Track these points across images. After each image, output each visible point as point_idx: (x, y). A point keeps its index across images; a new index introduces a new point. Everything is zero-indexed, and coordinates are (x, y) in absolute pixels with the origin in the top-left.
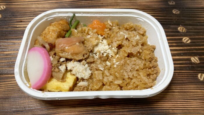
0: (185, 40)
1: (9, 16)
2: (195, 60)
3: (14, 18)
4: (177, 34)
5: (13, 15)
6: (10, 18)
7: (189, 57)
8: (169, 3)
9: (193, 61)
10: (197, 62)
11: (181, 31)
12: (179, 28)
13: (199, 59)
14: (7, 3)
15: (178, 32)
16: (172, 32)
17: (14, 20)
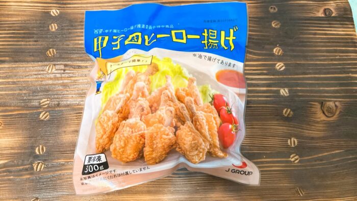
0: (278, 66)
1: (67, 26)
2: (284, 92)
3: (74, 29)
4: (270, 57)
5: (72, 26)
6: (69, 29)
7: (279, 89)
8: (270, 9)
9: (282, 94)
10: (286, 95)
11: (276, 54)
12: (275, 50)
13: (289, 91)
14: (60, 5)
15: (273, 55)
16: (265, 55)
17: (74, 33)
